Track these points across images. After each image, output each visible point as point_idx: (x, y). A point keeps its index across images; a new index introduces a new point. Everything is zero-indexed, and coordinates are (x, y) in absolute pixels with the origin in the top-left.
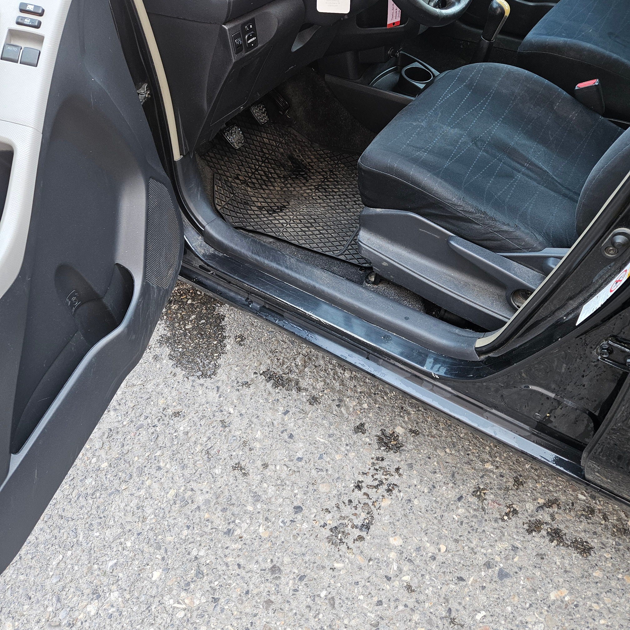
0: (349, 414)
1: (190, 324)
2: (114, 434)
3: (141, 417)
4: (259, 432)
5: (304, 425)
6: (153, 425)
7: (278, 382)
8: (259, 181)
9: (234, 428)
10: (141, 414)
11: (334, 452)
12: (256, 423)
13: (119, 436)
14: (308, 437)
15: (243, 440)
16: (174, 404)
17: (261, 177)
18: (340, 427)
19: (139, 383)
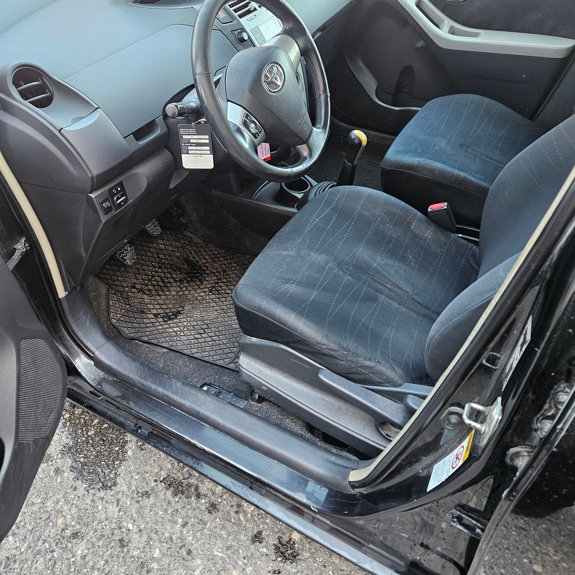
0: (247, 521)
1: (92, 429)
2: (11, 564)
3: (39, 541)
4: (157, 549)
5: (203, 537)
6: (51, 549)
7: (177, 489)
8: (156, 287)
9: (132, 547)
10: (39, 537)
11: (232, 568)
12: (155, 539)
13: (17, 566)
14: (206, 552)
15: (141, 560)
16: (73, 523)
17: (158, 283)
18: (238, 537)
19: (39, 501)
